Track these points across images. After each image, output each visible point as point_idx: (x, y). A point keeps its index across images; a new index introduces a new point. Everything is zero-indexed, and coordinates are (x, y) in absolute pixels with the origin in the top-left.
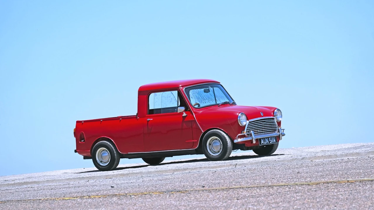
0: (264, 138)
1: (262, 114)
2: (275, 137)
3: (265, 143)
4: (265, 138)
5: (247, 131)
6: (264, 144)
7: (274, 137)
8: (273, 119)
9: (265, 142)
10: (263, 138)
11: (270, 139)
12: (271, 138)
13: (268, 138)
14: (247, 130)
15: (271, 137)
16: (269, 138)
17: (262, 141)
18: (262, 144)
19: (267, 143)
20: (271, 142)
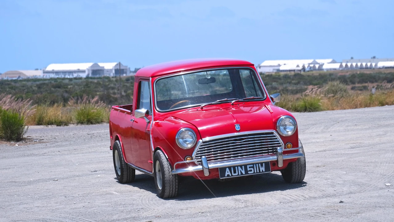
0: (234, 167)
1: (237, 127)
2: (265, 163)
3: (233, 174)
4: (237, 166)
5: (196, 157)
6: (232, 176)
8: (272, 133)
9: (235, 172)
10: (230, 168)
11: (250, 167)
12: (252, 166)
13: (245, 166)
14: (197, 154)
15: (253, 164)
16: (248, 166)
17: (228, 172)
18: (226, 176)
19: (240, 174)
20: (253, 172)
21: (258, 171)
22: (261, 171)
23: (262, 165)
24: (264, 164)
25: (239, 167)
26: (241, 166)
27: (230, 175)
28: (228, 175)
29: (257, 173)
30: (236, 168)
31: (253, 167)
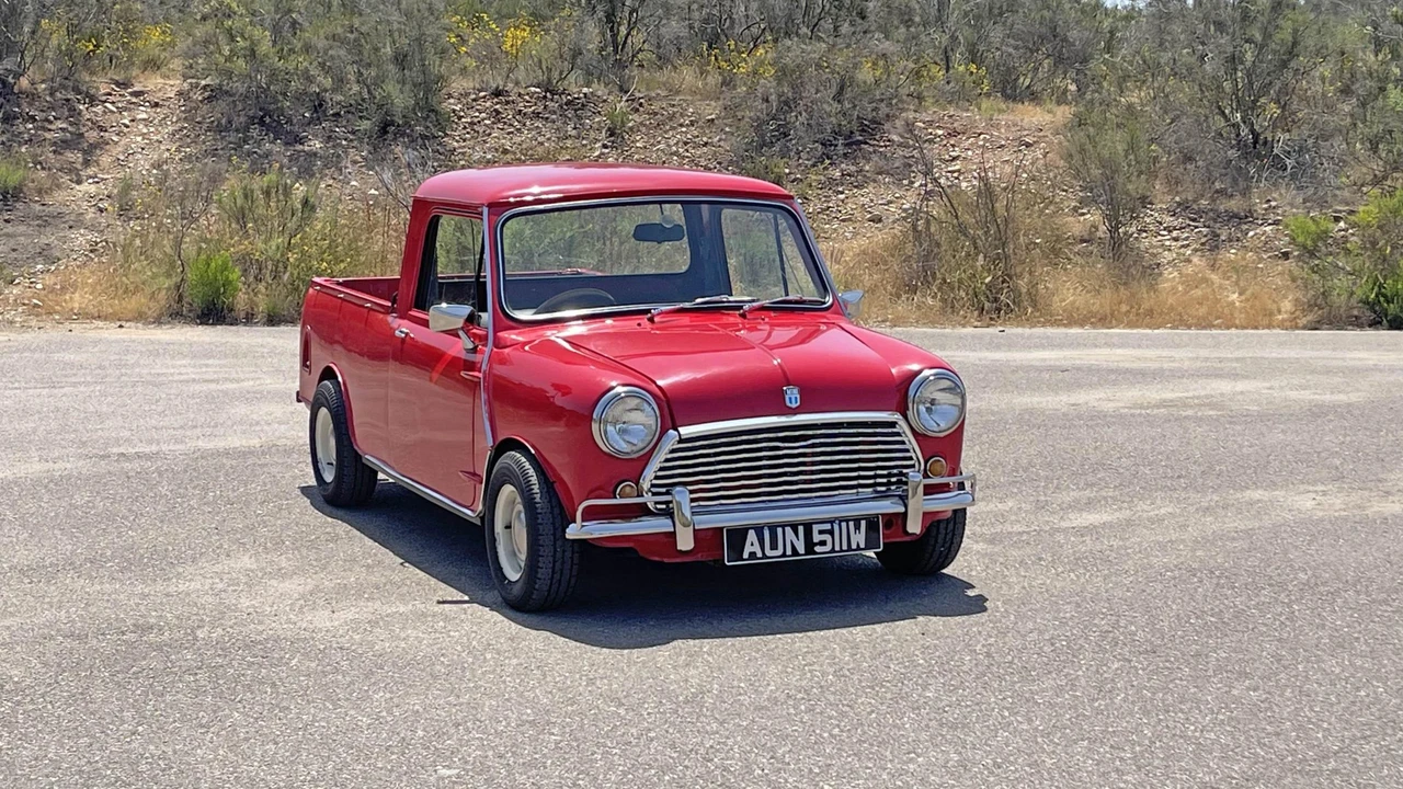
0: (773, 528)
1: (792, 396)
2: (867, 519)
3: (769, 553)
4: (784, 526)
6: (765, 556)
7: (857, 521)
8: (893, 424)
9: (774, 546)
10: (759, 530)
11: (821, 532)
12: (828, 526)
13: (808, 527)
14: (657, 478)
15: (831, 522)
16: (816, 528)
17: (752, 545)
18: (746, 556)
19: (789, 552)
20: (828, 548)
21: (845, 547)
22: (854, 547)
23: (857, 527)
24: (863, 523)
25: (788, 529)
26: (794, 527)
27: (759, 555)
28: (753, 555)
29: (841, 551)
30: (780, 530)
31: (831, 532)
